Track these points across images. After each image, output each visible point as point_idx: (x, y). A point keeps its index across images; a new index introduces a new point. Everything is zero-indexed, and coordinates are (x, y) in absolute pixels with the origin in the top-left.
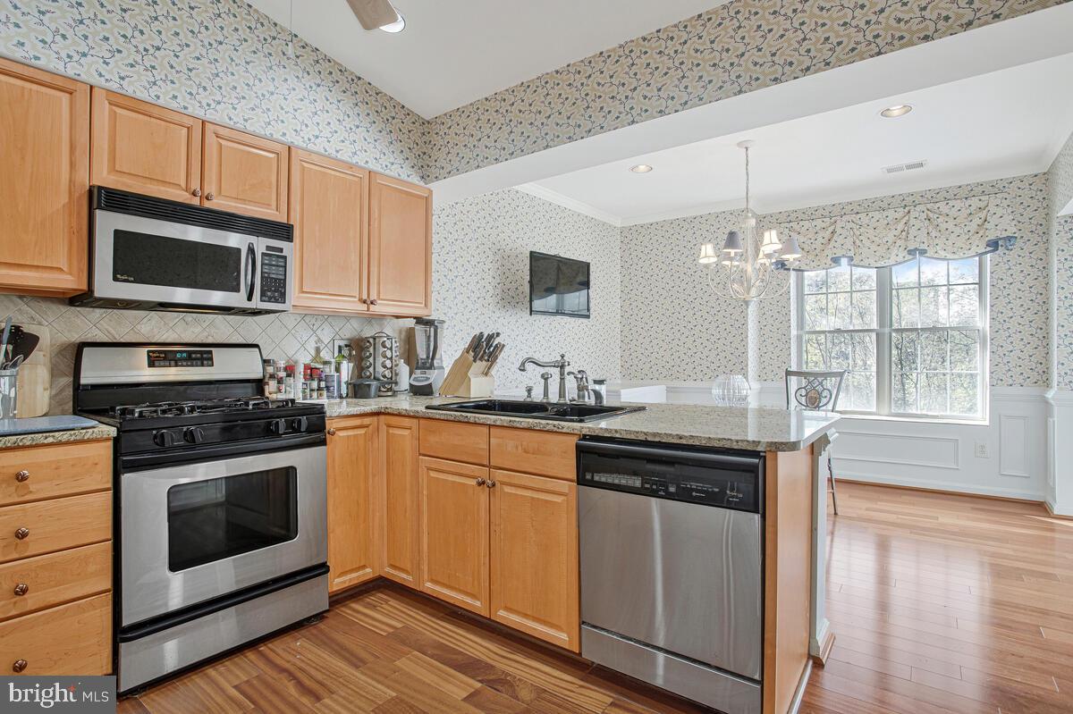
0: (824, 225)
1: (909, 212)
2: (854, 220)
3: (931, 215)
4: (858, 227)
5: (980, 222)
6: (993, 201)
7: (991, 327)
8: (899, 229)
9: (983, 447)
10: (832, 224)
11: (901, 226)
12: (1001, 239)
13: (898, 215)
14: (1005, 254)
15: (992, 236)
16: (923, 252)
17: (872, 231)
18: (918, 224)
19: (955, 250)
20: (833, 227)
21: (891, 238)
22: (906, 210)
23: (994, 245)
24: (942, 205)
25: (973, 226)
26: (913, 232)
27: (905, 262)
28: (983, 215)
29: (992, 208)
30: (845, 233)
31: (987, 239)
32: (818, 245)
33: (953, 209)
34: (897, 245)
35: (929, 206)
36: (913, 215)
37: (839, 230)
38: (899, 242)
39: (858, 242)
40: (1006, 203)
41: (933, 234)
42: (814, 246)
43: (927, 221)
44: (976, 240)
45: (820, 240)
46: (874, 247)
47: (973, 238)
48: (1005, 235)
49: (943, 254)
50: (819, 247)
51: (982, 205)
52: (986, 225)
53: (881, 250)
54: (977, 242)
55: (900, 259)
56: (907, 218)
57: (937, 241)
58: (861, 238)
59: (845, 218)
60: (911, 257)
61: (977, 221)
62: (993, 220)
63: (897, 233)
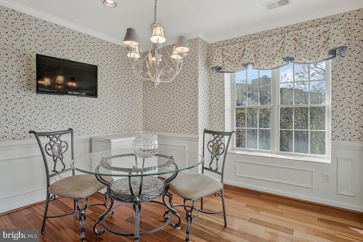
0: (240, 46)
1: (285, 36)
2: (255, 43)
3: (296, 37)
4: (257, 46)
5: (325, 40)
6: (333, 26)
7: (332, 104)
8: (279, 47)
9: (327, 176)
10: (244, 45)
11: (280, 45)
12: (337, 48)
13: (278, 39)
14: (340, 59)
15: (332, 47)
16: (292, 59)
17: (265, 49)
18: (289, 42)
19: (311, 57)
20: (244, 47)
21: (274, 52)
22: (283, 36)
23: (333, 53)
24: (303, 31)
25: (321, 42)
26: (287, 47)
27: (283, 66)
28: (326, 35)
29: (332, 31)
30: (250, 50)
31: (329, 49)
32: (236, 57)
33: (309, 33)
34: (278, 56)
35: (295, 32)
36: (287, 37)
37: (247, 49)
38: (279, 54)
39: (257, 55)
40: (340, 27)
41: (298, 48)
42: (234, 59)
43: (294, 41)
44: (322, 51)
45: (237, 55)
46: (266, 58)
47: (321, 50)
48: (339, 45)
49: (303, 60)
50: (237, 59)
51: (326, 29)
52: (329, 41)
53: (270, 59)
54: (323, 52)
55: (280, 64)
56: (283, 40)
57: (300, 52)
58: (259, 53)
59: (250, 42)
60: (286, 63)
61: (323, 39)
62: (333, 38)
63: (278, 49)
